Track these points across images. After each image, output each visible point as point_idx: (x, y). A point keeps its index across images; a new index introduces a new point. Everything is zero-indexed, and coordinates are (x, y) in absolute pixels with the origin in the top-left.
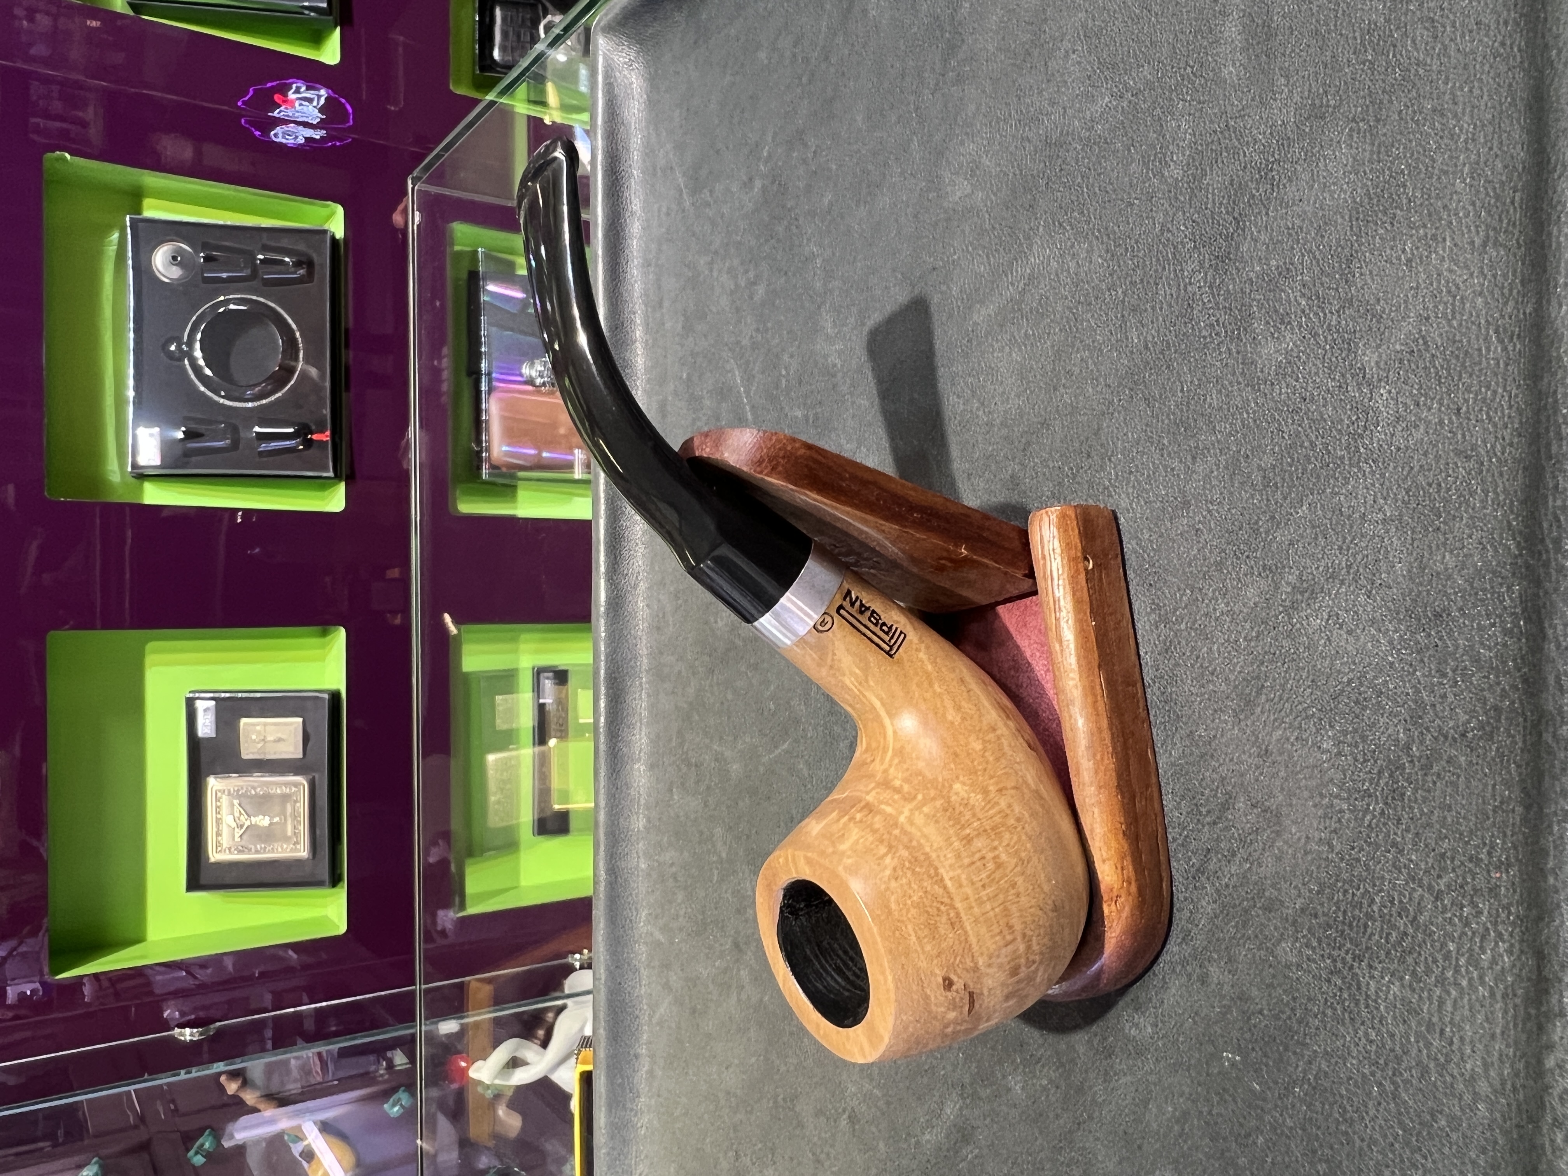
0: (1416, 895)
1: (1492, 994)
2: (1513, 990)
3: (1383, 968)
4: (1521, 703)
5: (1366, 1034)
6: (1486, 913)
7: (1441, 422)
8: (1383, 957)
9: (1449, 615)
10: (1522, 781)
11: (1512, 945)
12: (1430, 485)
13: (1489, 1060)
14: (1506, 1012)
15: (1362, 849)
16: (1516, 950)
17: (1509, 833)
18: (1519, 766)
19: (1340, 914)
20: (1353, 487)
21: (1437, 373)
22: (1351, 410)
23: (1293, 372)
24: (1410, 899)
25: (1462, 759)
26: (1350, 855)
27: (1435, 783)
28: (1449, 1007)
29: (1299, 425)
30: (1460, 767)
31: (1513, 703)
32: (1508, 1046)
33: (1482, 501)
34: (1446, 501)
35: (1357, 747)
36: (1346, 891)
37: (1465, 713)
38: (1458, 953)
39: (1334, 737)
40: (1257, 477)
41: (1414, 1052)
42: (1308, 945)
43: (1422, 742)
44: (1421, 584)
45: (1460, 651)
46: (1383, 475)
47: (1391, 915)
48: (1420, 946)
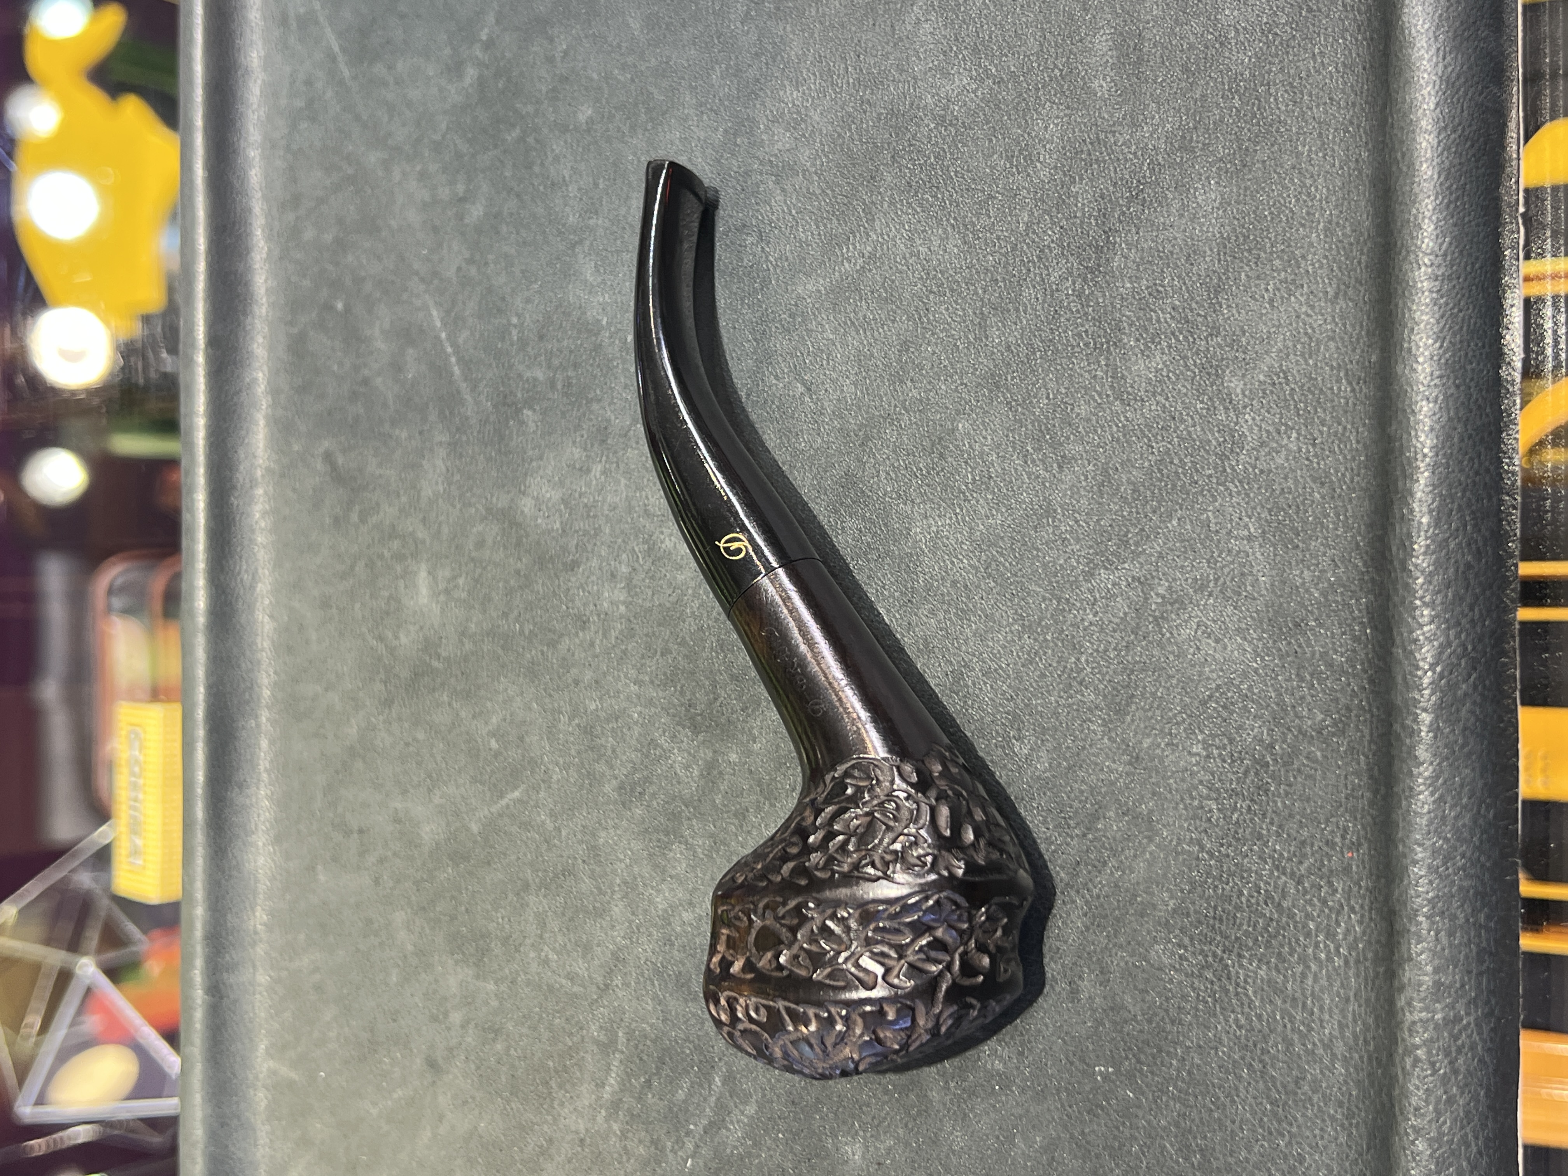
0: (1280, 882)
1: (1346, 962)
2: (1364, 955)
3: (1251, 955)
4: (1369, 703)
5: (1237, 1020)
6: (1340, 890)
7: (1300, 450)
8: (1251, 944)
9: (1307, 624)
10: (1370, 770)
11: (1362, 916)
12: (1290, 507)
13: (1344, 1022)
14: (1357, 976)
15: (1230, 845)
16: (1367, 919)
17: (1359, 816)
18: (1367, 757)
19: (1211, 910)
20: (1221, 505)
21: (1296, 406)
22: (1219, 432)
23: (1163, 390)
24: (1275, 887)
25: (1319, 754)
26: (1219, 852)
27: (1295, 778)
28: (1310, 981)
29: (1169, 443)
30: (1316, 761)
31: (1361, 701)
32: (1360, 1006)
33: (1334, 523)
34: (1305, 522)
35: (1224, 749)
36: (1216, 887)
37: (1322, 713)
38: (1317, 930)
39: (1204, 742)
40: (1126, 489)
41: (1280, 1028)
42: (1180, 946)
43: (1285, 741)
44: (1281, 596)
45: (1317, 656)
46: (1248, 495)
47: (1258, 904)
48: (1284, 929)
